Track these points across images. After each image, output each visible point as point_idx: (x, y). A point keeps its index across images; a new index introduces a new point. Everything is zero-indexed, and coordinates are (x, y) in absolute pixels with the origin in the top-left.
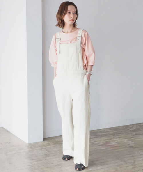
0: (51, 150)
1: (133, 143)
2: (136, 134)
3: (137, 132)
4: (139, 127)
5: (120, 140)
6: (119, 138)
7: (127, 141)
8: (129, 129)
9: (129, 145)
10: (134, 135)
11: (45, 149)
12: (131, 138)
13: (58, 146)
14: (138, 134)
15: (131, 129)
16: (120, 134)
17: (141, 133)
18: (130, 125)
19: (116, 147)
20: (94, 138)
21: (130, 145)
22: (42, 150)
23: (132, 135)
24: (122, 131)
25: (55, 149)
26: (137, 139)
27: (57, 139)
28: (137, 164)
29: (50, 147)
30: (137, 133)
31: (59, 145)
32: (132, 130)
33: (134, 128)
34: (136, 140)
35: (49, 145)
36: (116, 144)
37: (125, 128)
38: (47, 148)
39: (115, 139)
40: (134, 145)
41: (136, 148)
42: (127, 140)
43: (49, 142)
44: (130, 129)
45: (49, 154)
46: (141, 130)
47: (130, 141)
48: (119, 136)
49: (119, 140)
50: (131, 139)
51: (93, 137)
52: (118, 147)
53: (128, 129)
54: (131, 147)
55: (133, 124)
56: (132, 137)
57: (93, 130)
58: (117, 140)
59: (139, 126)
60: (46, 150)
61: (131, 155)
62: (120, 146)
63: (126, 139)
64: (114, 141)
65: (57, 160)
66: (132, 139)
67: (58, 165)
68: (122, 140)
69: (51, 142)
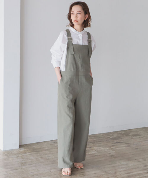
0: (28, 158)
1: (114, 152)
2: (117, 143)
4: (120, 135)
6: (98, 146)
7: (108, 149)
8: (109, 137)
10: (114, 144)
12: (111, 147)
15: (111, 137)
16: (100, 142)
17: (122, 141)
18: (111, 133)
19: (96, 156)
21: (111, 155)
22: (18, 158)
23: (113, 144)
24: (102, 138)
25: (32, 158)
26: (117, 148)
27: (34, 147)
28: (119, 175)
30: (118, 141)
31: (35, 153)
32: (113, 138)
33: (115, 136)
34: (117, 149)
35: (25, 153)
36: (96, 152)
37: (105, 135)
38: (24, 156)
39: (95, 148)
40: (115, 154)
41: (117, 158)
43: (26, 150)
44: (111, 136)
46: (122, 138)
47: (111, 150)
48: (99, 145)
49: (99, 148)
50: (112, 148)
53: (108, 137)
54: (112, 156)
55: (113, 132)
56: (113, 146)
58: (97, 148)
59: (120, 133)
60: (23, 158)
61: (112, 165)
62: (99, 155)
64: (94, 149)
65: (33, 169)
66: (113, 147)
67: (35, 175)
68: (102, 149)
69: (28, 150)
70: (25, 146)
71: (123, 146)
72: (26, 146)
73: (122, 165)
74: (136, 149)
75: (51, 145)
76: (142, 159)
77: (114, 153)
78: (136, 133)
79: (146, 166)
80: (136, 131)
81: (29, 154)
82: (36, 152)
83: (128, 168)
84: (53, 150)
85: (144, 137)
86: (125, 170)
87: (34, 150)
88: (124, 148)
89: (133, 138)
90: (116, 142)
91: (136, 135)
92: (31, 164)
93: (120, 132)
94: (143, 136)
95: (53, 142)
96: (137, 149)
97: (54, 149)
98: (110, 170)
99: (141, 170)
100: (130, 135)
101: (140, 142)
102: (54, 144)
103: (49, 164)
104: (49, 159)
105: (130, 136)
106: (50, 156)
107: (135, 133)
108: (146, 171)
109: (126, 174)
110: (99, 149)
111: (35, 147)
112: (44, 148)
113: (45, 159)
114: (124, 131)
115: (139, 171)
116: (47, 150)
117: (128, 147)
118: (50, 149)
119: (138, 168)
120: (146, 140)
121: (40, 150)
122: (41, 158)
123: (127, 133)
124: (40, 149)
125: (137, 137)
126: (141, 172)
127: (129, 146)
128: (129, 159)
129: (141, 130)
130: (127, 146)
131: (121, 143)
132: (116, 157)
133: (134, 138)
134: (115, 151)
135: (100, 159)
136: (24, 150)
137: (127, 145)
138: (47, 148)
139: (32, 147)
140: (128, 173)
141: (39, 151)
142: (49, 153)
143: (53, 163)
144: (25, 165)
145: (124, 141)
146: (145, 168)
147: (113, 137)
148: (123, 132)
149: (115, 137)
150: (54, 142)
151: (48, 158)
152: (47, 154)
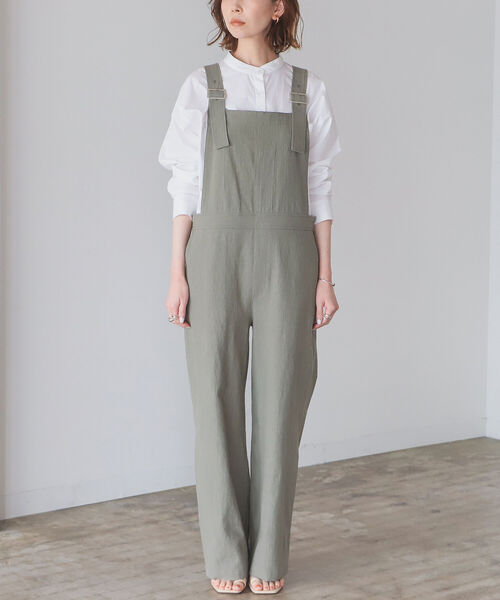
0: (46, 562)
1: (360, 525)
2: (355, 496)
3: (353, 488)
4: (354, 473)
5: (304, 516)
7: (332, 518)
8: (320, 478)
9: (348, 531)
10: (348, 499)
11: (22, 559)
12: (341, 510)
13: (65, 546)
14: (361, 495)
15: (328, 480)
17: (373, 491)
18: (318, 466)
19: (300, 540)
21: (352, 534)
22: (9, 563)
23: (342, 499)
25: (62, 558)
26: (366, 511)
27: (56, 523)
28: (415, 597)
29: (36, 549)
30: (359, 489)
31: (69, 543)
32: (334, 482)
33: (338, 476)
34: (366, 514)
35: (31, 545)
37: (302, 475)
38: (29, 554)
40: (365, 531)
41: (379, 543)
42: (332, 516)
43: (27, 534)
44: (325, 478)
45: (44, 578)
46: (365, 481)
47: (347, 520)
50: (345, 512)
52: (307, 540)
53: (315, 478)
54: (358, 539)
55: (326, 464)
56: (347, 507)
57: (184, 488)
59: (353, 467)
60: (27, 562)
61: (374, 567)
62: (313, 538)
63: (324, 511)
66: (349, 511)
68: (312, 517)
69: (37, 534)
70: (19, 522)
71: (382, 504)
72: (24, 523)
73: (410, 564)
74: (434, 511)
75: (116, 514)
76: (472, 540)
77: (363, 528)
78: (409, 465)
79: (495, 563)
80: (405, 458)
81: (47, 547)
82: (70, 539)
83: (436, 573)
84: (135, 529)
85: (441, 474)
86: (430, 580)
87: (60, 536)
88: (390, 510)
89: (405, 480)
90: (350, 493)
91: (412, 470)
92: (72, 582)
93: (351, 464)
94: (437, 472)
96: (438, 511)
97: (135, 526)
98: (374, 584)
99: (486, 578)
100: (390, 470)
101: (435, 489)
102: (126, 511)
103: (136, 576)
104: (129, 560)
105: (391, 473)
106: (129, 551)
107: (406, 465)
109: (438, 591)
110: (301, 519)
111: (60, 523)
112: (94, 525)
113: (113, 561)
114: (363, 458)
115: (480, 580)
116: (108, 531)
117: (401, 508)
118: (123, 527)
119: (471, 570)
120: (454, 484)
121: (83, 533)
122: (98, 557)
123: (376, 464)
124: (82, 528)
125: (417, 475)
126: (490, 583)
127: (404, 504)
128: (427, 545)
129: (421, 455)
130: (395, 505)
131: (372, 495)
132: (376, 541)
133: (407, 477)
134: (360, 521)
135: (320, 550)
136: (20, 535)
137: (394, 501)
138: (106, 526)
139: (50, 525)
141: (81, 537)
142: (122, 540)
143: (153, 573)
144: (47, 585)
146: (496, 568)
147: (333, 479)
148: (362, 463)
149: (337, 479)
150: (127, 506)
151: (123, 556)
152: (114, 545)
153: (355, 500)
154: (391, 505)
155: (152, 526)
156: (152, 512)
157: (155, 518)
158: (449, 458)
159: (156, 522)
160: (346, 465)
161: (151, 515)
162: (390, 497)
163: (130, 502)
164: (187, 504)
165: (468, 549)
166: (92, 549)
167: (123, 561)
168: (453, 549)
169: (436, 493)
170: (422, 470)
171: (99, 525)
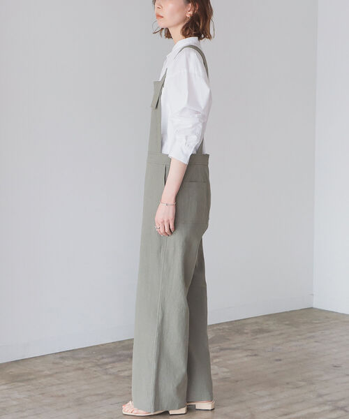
0: (5, 398)
1: (225, 370)
2: (221, 349)
3: (220, 344)
4: (221, 334)
10: (217, 352)
13: (20, 386)
17: (233, 346)
20: (114, 362)
25: (17, 395)
26: (229, 360)
27: (12, 370)
30: (225, 345)
34: (229, 362)
40: (229, 374)
45: (4, 409)
46: (229, 339)
51: (111, 360)
57: (102, 345)
59: (220, 330)
66: (217, 360)
71: (240, 355)
74: (277, 360)
75: (54, 363)
76: (303, 380)
77: (227, 372)
78: (260, 327)
80: (256, 323)
81: (5, 387)
83: (278, 403)
84: (68, 374)
85: (282, 334)
87: (16, 379)
88: (246, 359)
89: (257, 338)
91: (261, 331)
92: (22, 411)
95: (58, 356)
96: (280, 360)
97: (68, 372)
98: (236, 411)
99: (313, 407)
100: (246, 331)
101: (278, 345)
102: (61, 361)
103: (69, 407)
104: (63, 396)
105: (247, 333)
106: (63, 389)
107: (257, 327)
108: (327, 408)
109: (281, 416)
111: (15, 370)
112: (39, 371)
113: (52, 396)
114: (227, 323)
115: (310, 408)
117: (254, 357)
118: (57, 373)
119: (303, 401)
120: (291, 341)
122: (43, 394)
123: (236, 327)
124: (30, 374)
125: (266, 335)
126: (316, 410)
127: (255, 355)
128: (272, 384)
129: (267, 320)
130: (251, 356)
131: (234, 349)
132: (237, 381)
133: (258, 336)
134: (226, 367)
137: (249, 353)
138: (48, 373)
139: (8, 371)
140: (286, 415)
141: (32, 379)
142: (59, 382)
143: (80, 405)
144: (6, 414)
145: (239, 345)
146: (320, 400)
148: (227, 327)
150: (62, 358)
151: (60, 394)
152: (53, 385)
153: (222, 353)
154: (247, 356)
155: (80, 372)
156: (79, 362)
157: (81, 366)
158: (287, 322)
159: (82, 369)
160: (215, 328)
161: (79, 364)
162: (246, 350)
163: (64, 355)
164: (104, 356)
165: (301, 387)
166: (37, 389)
167: (59, 396)
168: (290, 386)
169: (279, 347)
170: (268, 331)
171: (42, 371)
